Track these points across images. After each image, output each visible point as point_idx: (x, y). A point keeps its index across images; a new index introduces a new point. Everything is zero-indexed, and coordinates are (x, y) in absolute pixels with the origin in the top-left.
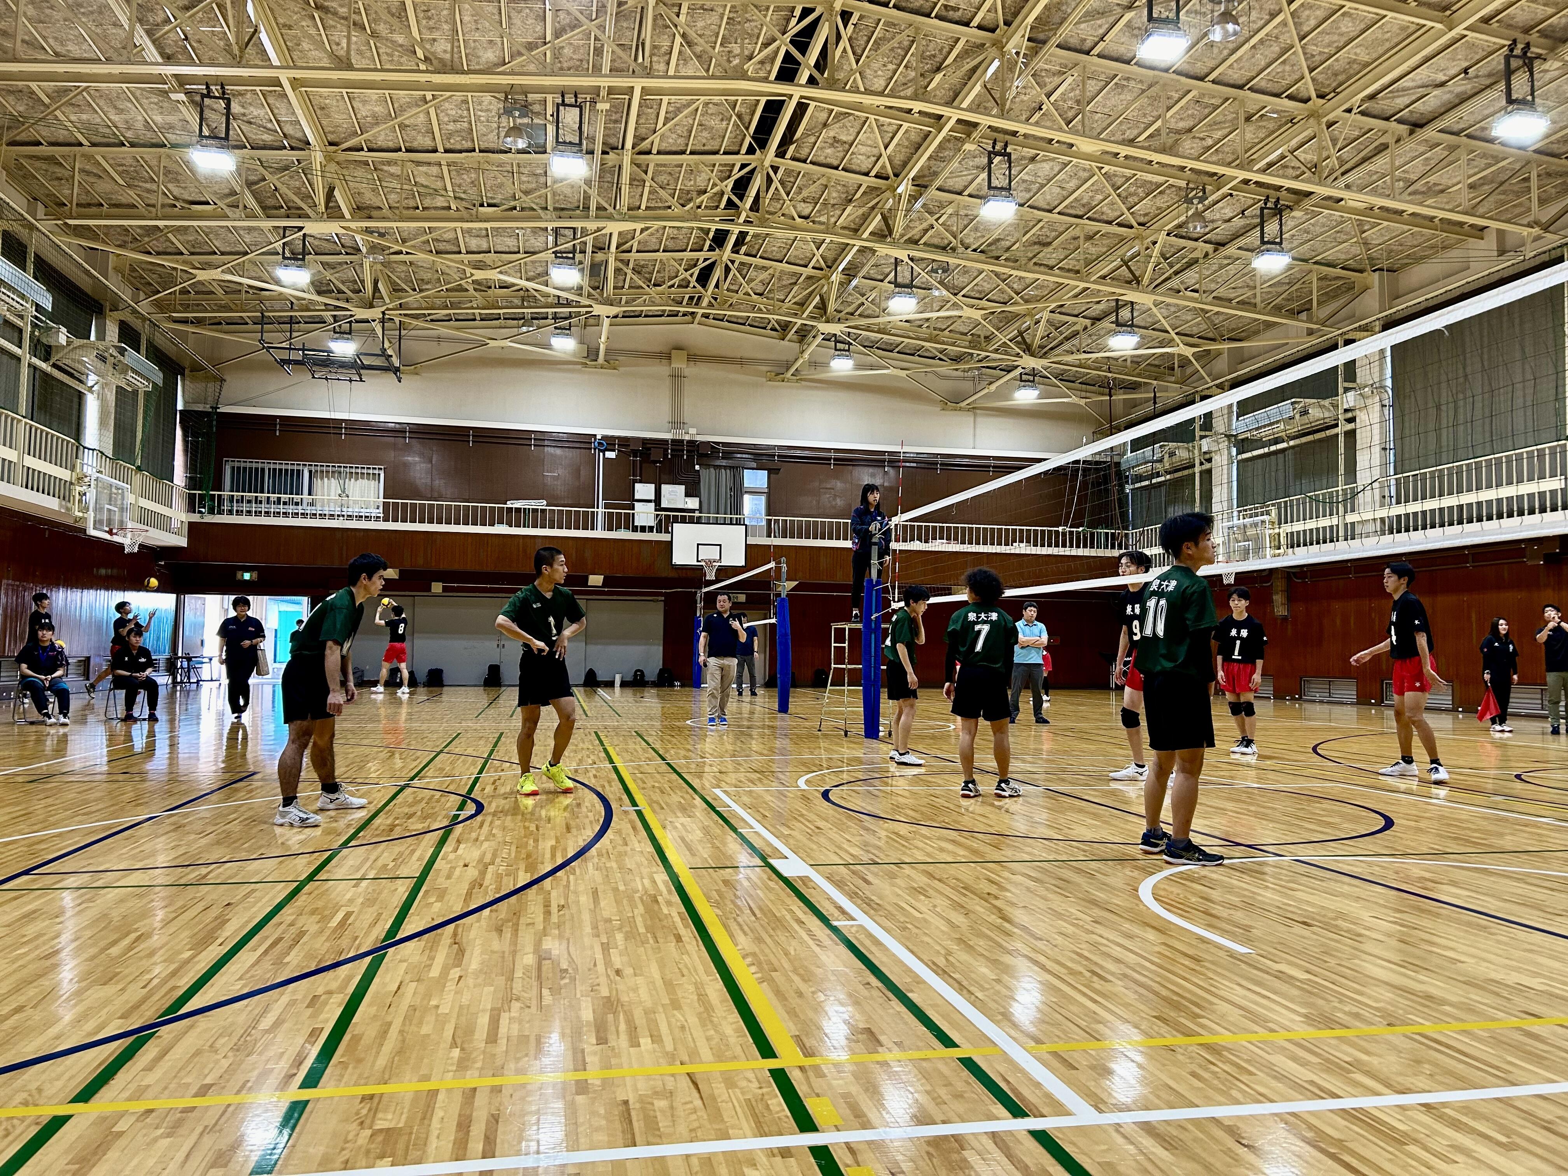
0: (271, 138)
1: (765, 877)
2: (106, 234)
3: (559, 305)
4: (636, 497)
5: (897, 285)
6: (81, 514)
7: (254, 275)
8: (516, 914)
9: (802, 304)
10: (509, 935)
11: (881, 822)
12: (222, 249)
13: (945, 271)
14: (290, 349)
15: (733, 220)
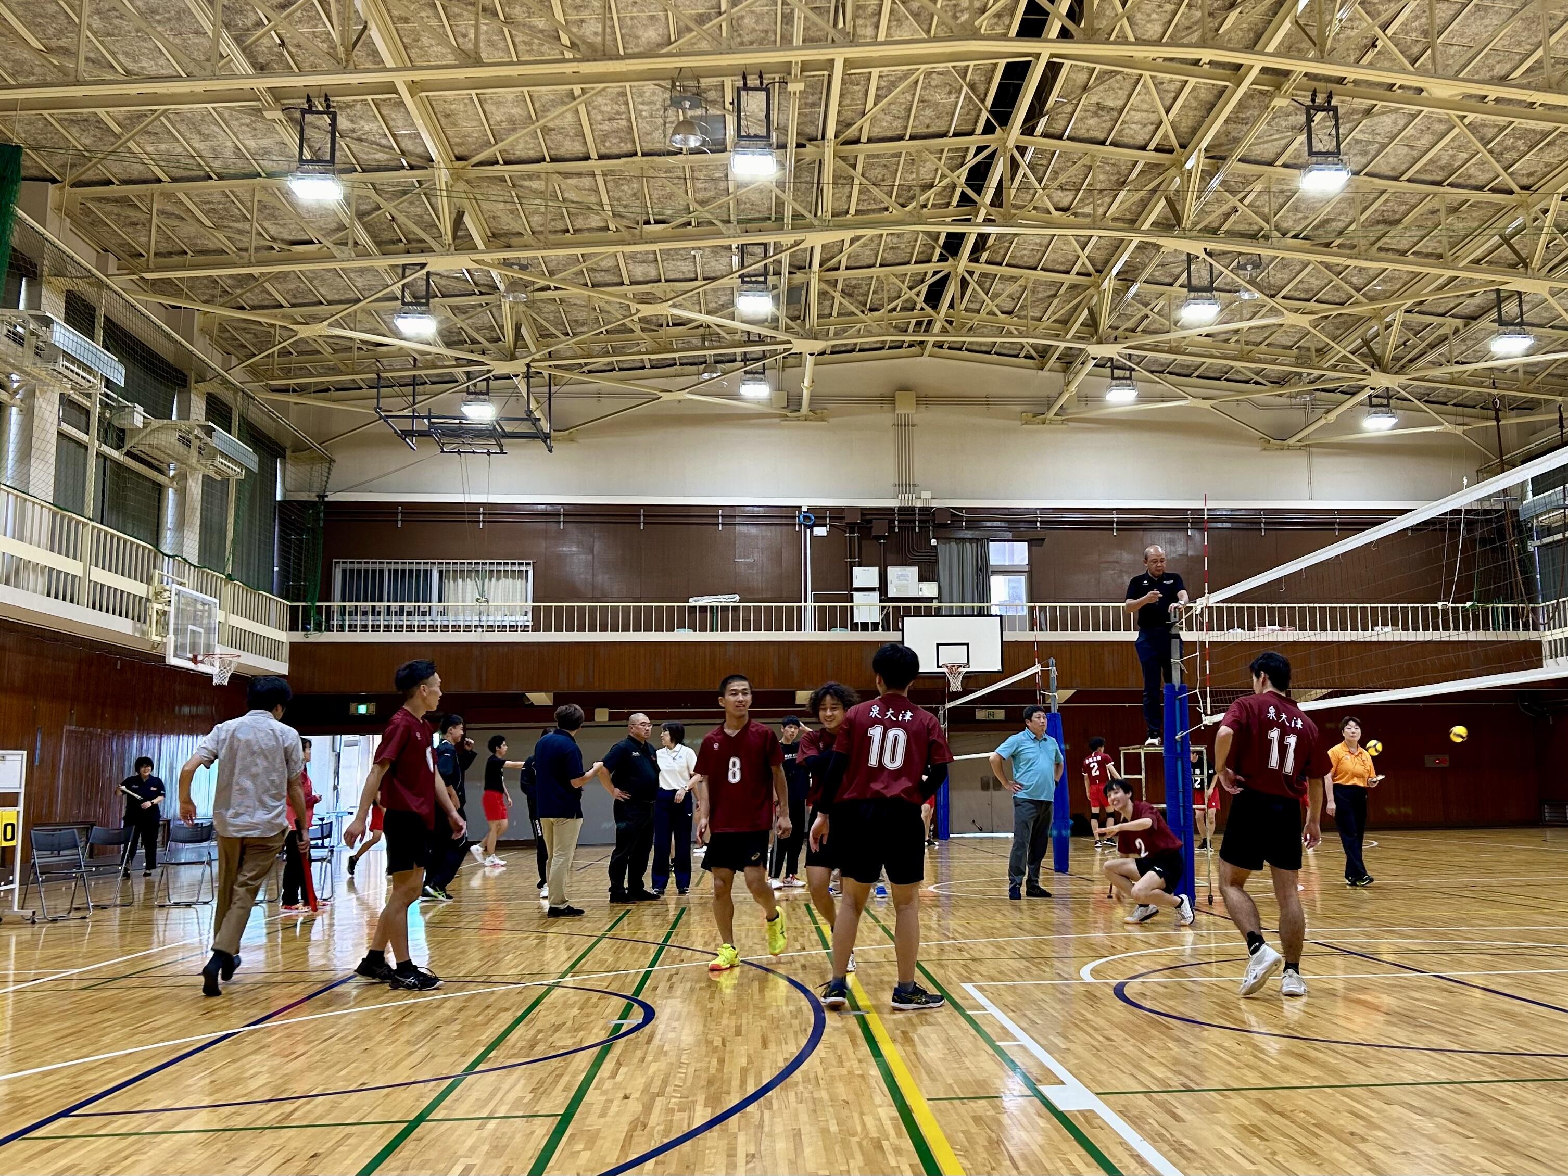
1: (1032, 1111)
2: (191, 288)
3: (749, 342)
4: (855, 585)
5: (1191, 288)
6: (158, 639)
7: (368, 327)
8: (689, 1167)
9: (1065, 322)
11: (1197, 1029)
12: (329, 298)
13: (1256, 266)
14: (413, 417)
15: (969, 220)
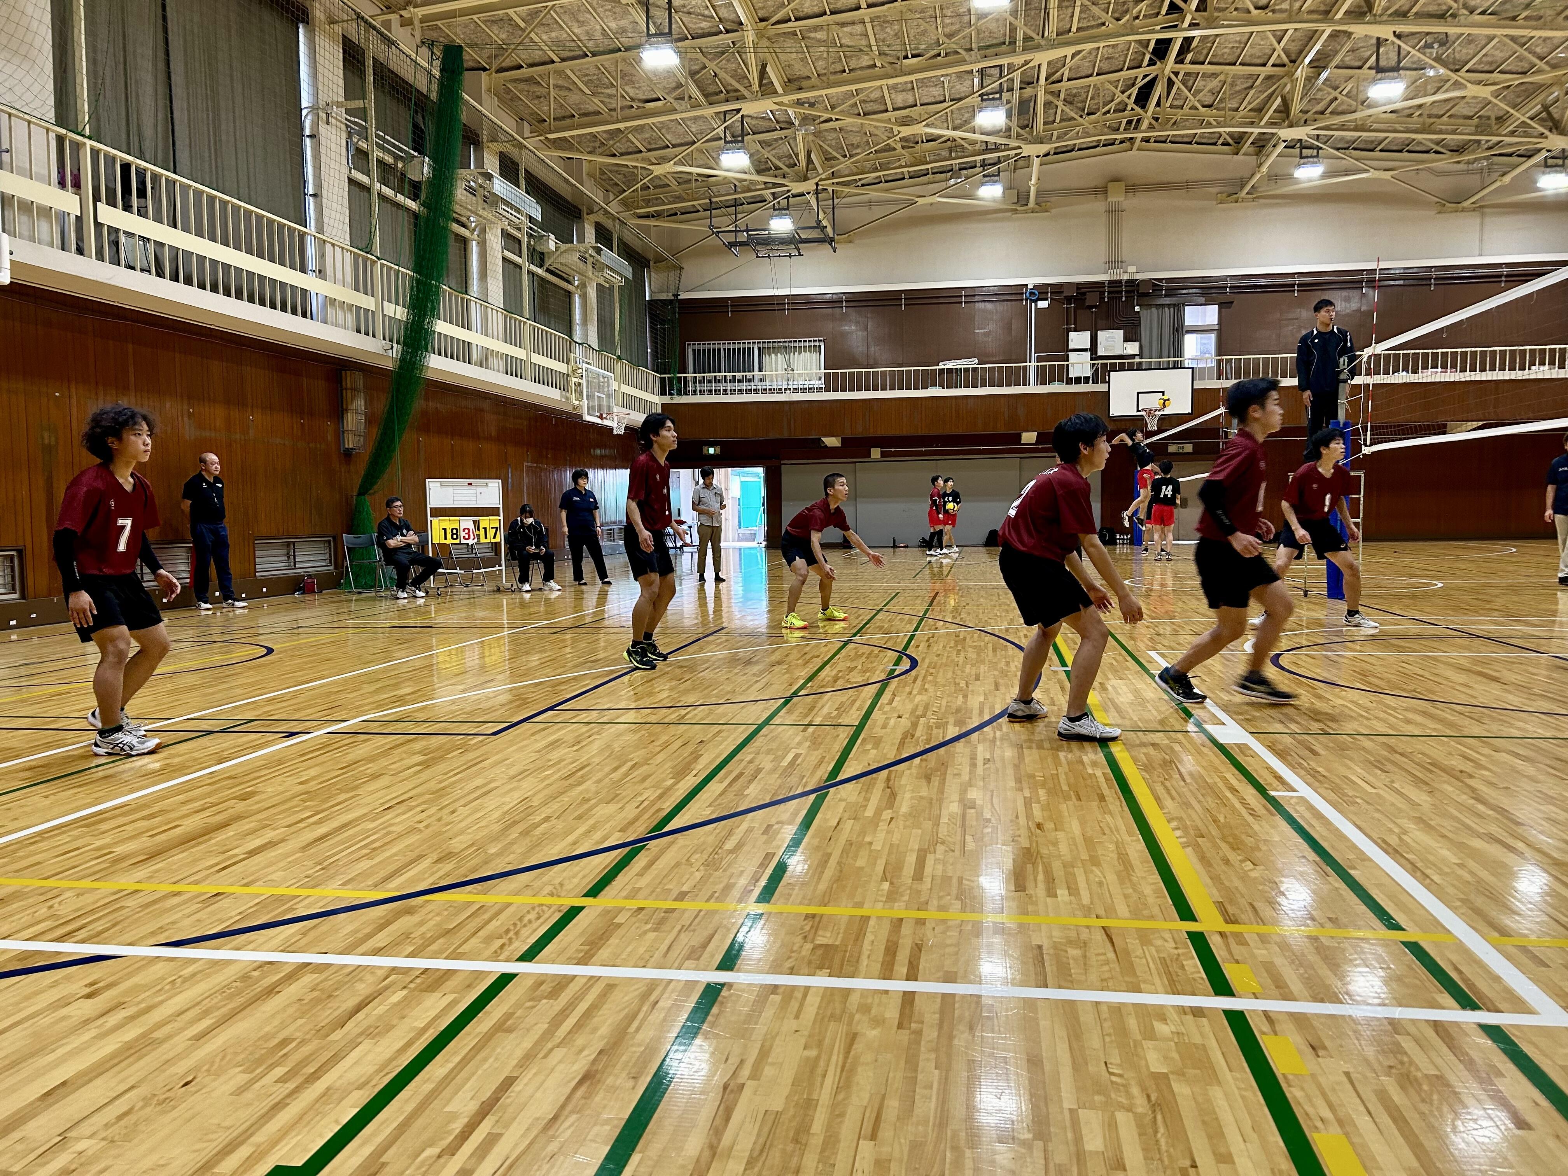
0: (708, 24)
1: (1198, 742)
2: (578, 143)
3: (987, 150)
4: (1071, 347)
5: (1379, 69)
6: (577, 403)
7: (701, 162)
8: (943, 765)
10: (937, 784)
12: (674, 142)
14: (736, 231)
15: (1176, 26)
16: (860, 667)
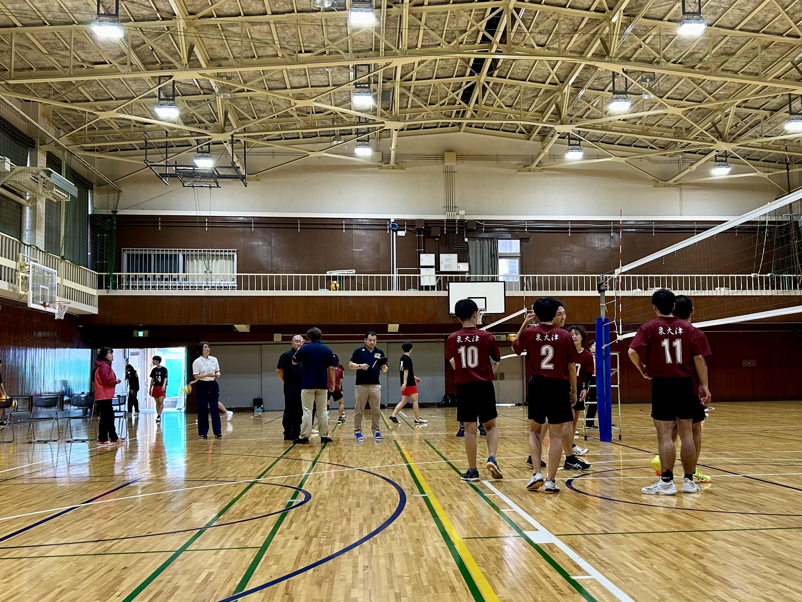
0: (148, 12)
1: (520, 544)
2: (35, 90)
3: (360, 123)
4: (421, 264)
5: (615, 92)
6: (23, 292)
7: (139, 113)
8: (331, 574)
9: (542, 112)
10: (326, 589)
12: (116, 96)
13: (652, 79)
14: (166, 166)
15: (487, 51)
16: (264, 501)
